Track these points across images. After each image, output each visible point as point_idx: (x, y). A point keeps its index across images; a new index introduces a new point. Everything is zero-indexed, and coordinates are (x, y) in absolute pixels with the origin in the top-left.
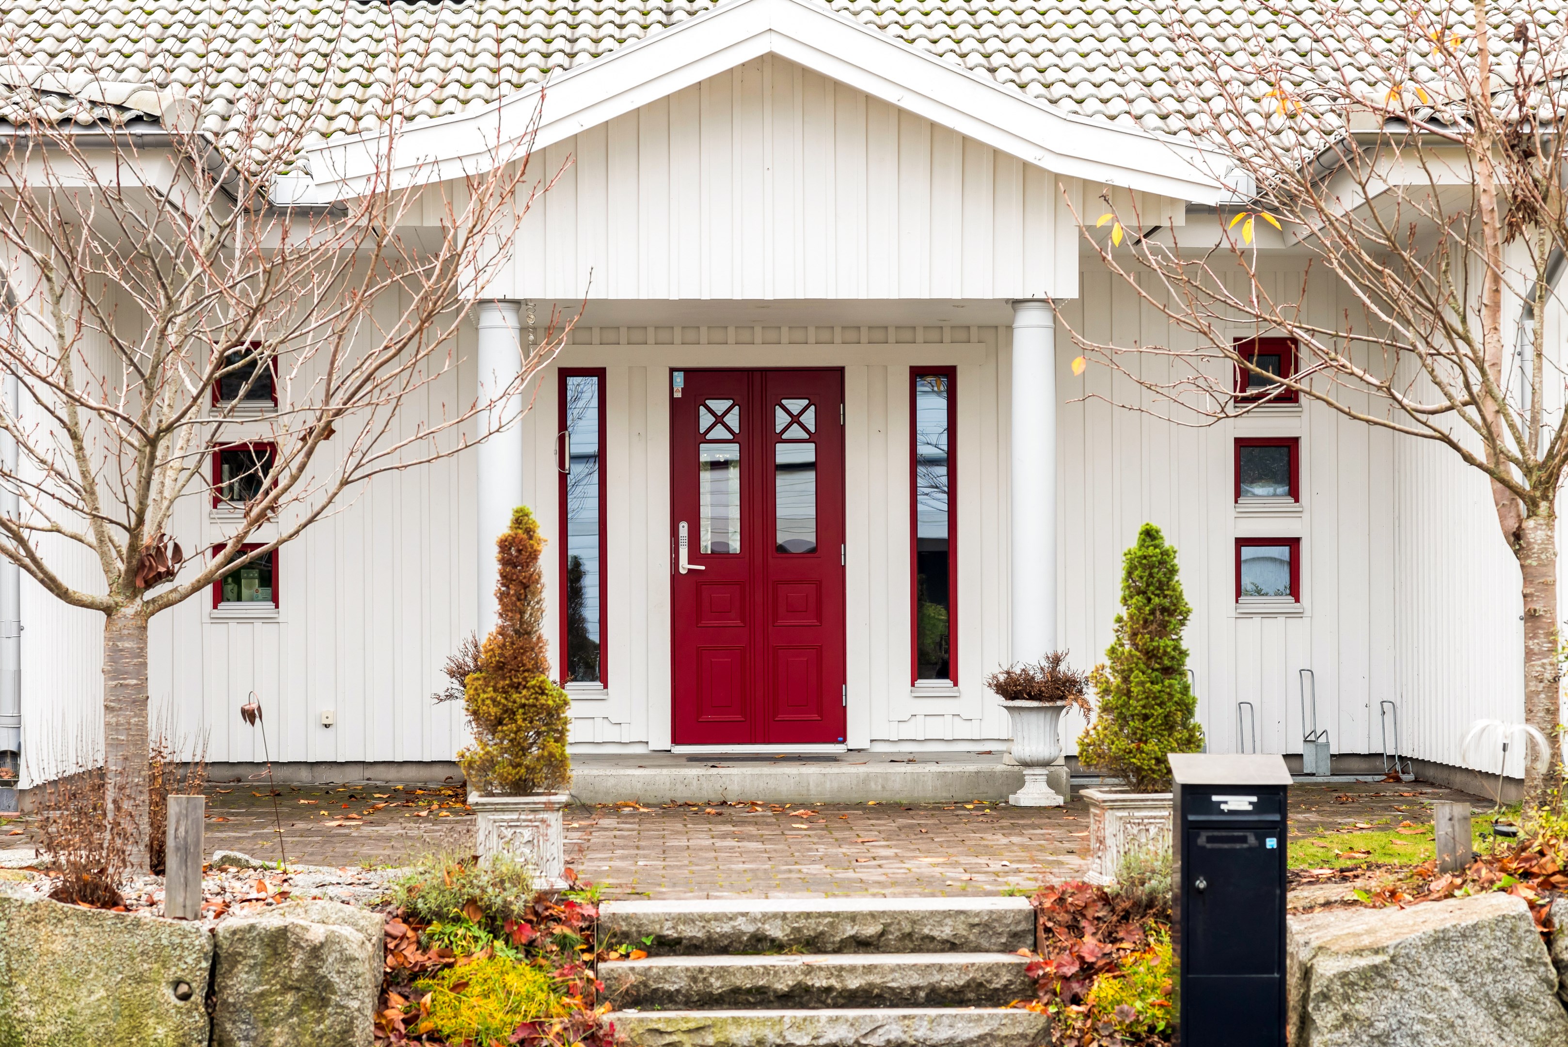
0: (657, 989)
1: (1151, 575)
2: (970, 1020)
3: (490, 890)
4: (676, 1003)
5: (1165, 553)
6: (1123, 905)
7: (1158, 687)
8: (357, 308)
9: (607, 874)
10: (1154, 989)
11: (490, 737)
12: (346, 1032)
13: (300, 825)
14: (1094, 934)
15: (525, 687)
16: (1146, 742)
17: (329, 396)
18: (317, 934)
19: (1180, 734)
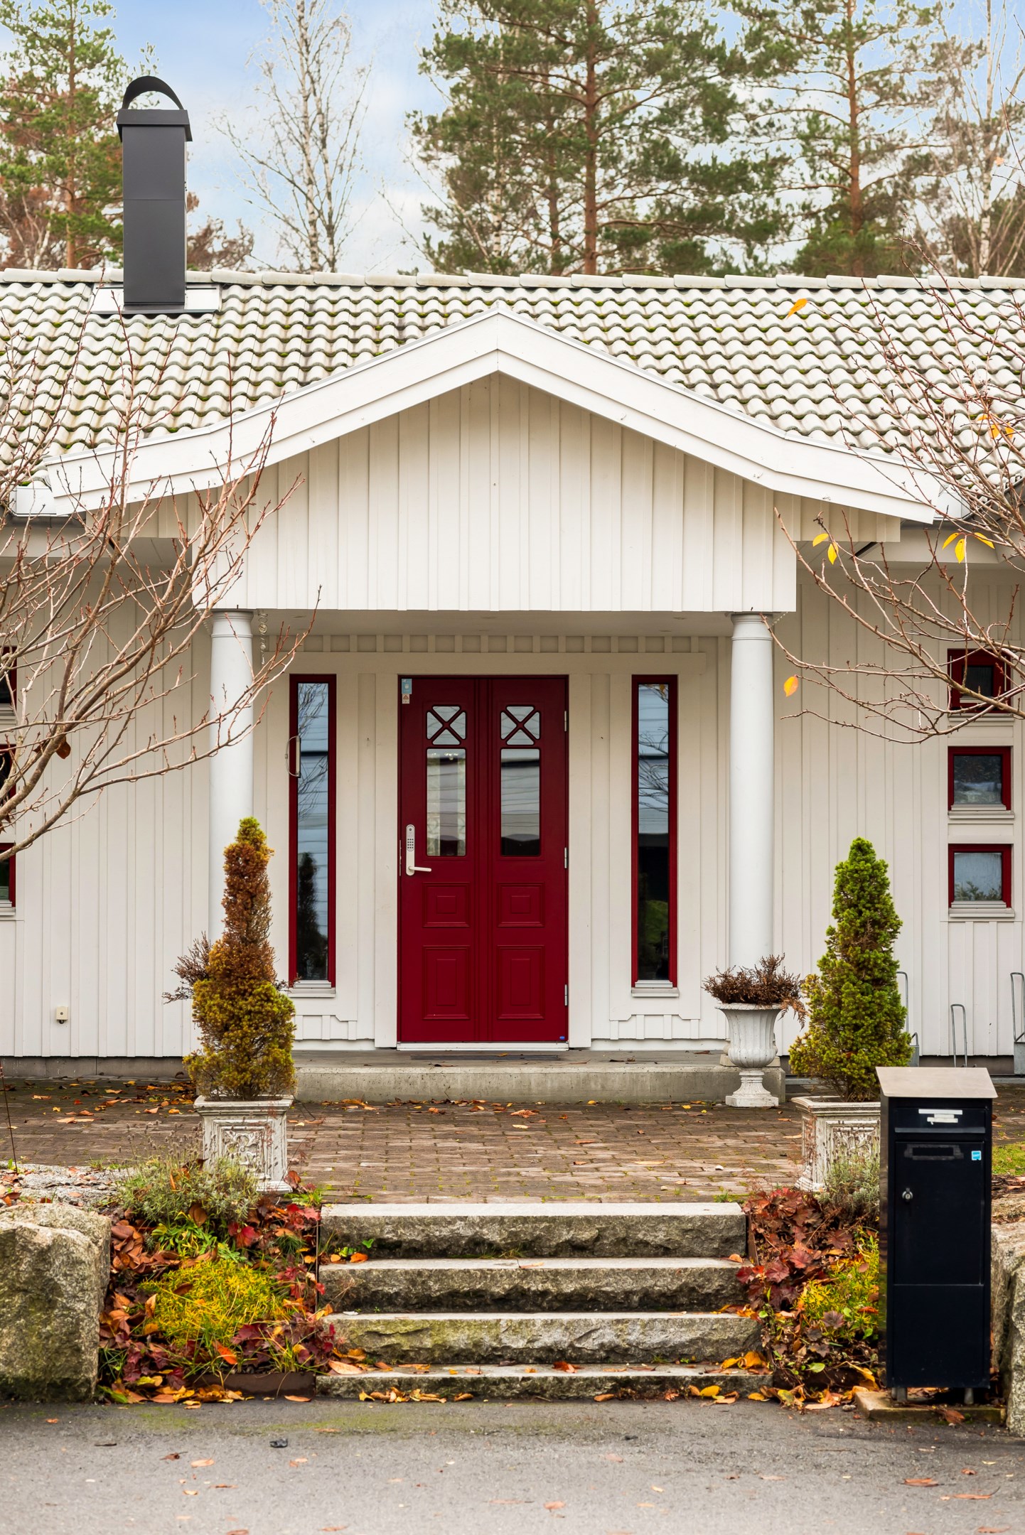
0: (377, 1292)
1: (862, 889)
2: (682, 1324)
3: (214, 1194)
4: (395, 1305)
5: (876, 867)
6: (832, 1212)
7: (868, 998)
8: (90, 625)
9: (330, 1176)
10: (862, 1295)
11: (216, 1042)
12: (72, 1333)
13: (33, 1122)
14: (804, 1241)
15: (251, 994)
16: (856, 1052)
17: (63, 709)
18: (45, 1237)
19: (890, 1044)
